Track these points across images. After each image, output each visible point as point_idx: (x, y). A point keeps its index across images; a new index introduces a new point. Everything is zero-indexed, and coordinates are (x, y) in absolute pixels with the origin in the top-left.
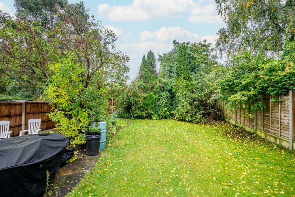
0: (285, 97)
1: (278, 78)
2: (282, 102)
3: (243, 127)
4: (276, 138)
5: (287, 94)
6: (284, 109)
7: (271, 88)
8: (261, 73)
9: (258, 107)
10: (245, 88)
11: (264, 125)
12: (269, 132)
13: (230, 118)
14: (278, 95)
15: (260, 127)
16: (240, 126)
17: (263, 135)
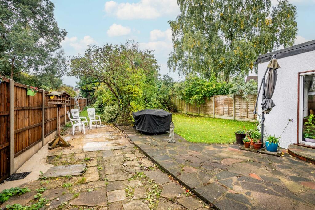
0: (212, 98)
1: (210, 90)
2: (211, 100)
3: (192, 114)
4: (208, 115)
5: (213, 96)
6: (212, 103)
7: (207, 94)
8: (204, 87)
9: (202, 102)
10: (197, 93)
11: (204, 111)
12: (205, 113)
13: (183, 110)
14: (209, 97)
15: (201, 112)
16: (189, 113)
17: (203, 115)
